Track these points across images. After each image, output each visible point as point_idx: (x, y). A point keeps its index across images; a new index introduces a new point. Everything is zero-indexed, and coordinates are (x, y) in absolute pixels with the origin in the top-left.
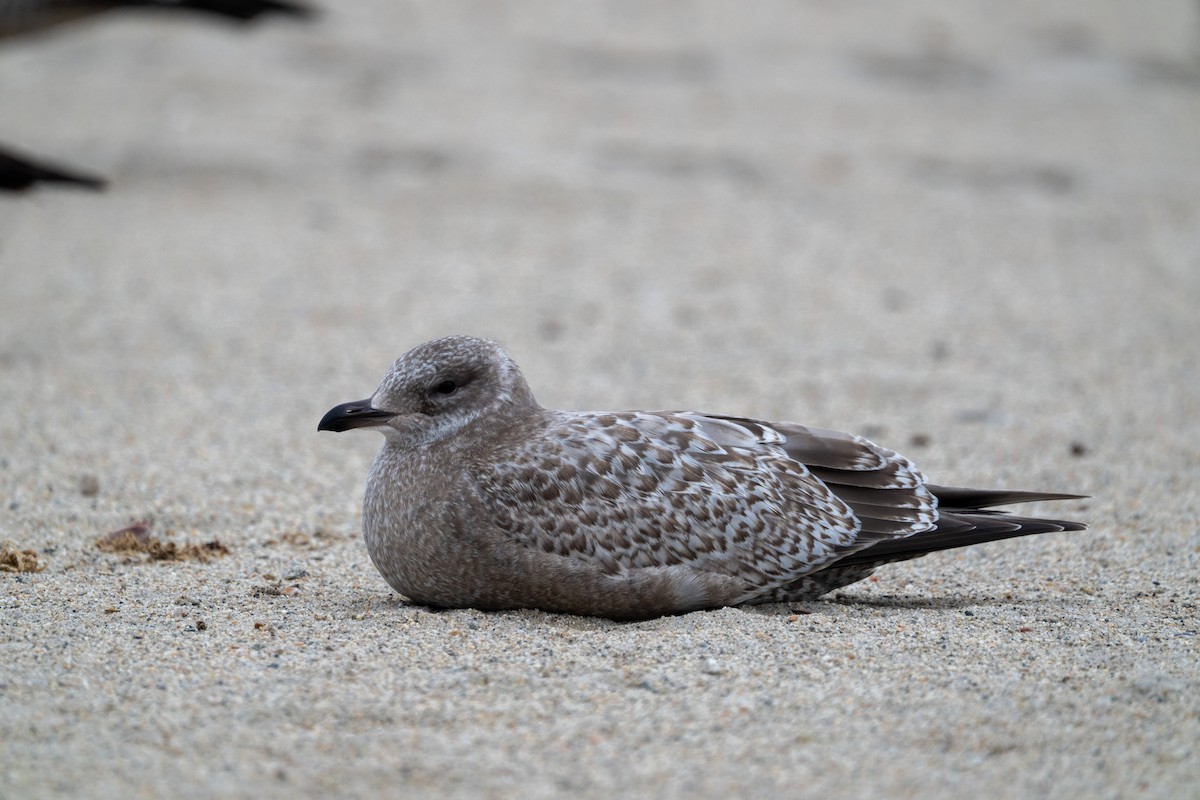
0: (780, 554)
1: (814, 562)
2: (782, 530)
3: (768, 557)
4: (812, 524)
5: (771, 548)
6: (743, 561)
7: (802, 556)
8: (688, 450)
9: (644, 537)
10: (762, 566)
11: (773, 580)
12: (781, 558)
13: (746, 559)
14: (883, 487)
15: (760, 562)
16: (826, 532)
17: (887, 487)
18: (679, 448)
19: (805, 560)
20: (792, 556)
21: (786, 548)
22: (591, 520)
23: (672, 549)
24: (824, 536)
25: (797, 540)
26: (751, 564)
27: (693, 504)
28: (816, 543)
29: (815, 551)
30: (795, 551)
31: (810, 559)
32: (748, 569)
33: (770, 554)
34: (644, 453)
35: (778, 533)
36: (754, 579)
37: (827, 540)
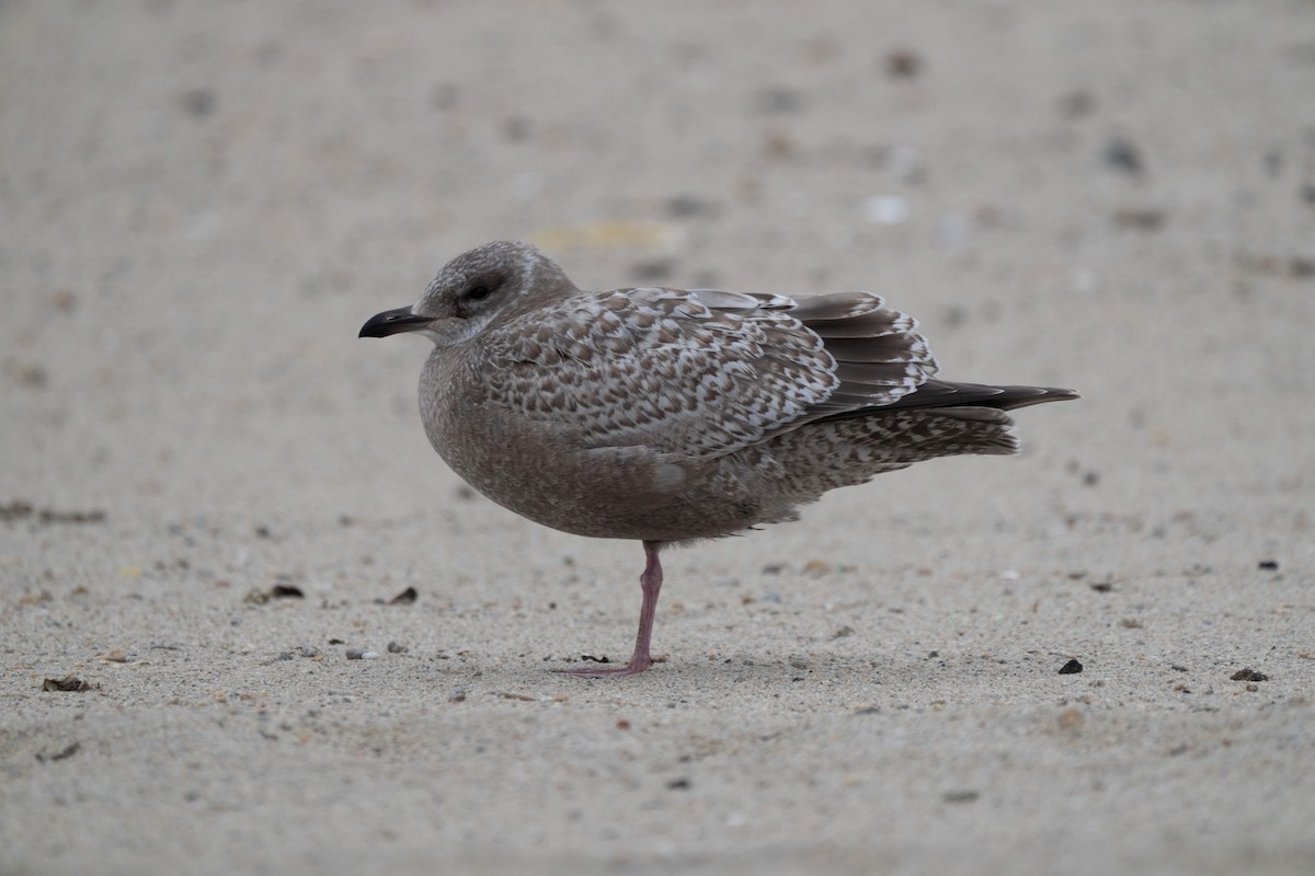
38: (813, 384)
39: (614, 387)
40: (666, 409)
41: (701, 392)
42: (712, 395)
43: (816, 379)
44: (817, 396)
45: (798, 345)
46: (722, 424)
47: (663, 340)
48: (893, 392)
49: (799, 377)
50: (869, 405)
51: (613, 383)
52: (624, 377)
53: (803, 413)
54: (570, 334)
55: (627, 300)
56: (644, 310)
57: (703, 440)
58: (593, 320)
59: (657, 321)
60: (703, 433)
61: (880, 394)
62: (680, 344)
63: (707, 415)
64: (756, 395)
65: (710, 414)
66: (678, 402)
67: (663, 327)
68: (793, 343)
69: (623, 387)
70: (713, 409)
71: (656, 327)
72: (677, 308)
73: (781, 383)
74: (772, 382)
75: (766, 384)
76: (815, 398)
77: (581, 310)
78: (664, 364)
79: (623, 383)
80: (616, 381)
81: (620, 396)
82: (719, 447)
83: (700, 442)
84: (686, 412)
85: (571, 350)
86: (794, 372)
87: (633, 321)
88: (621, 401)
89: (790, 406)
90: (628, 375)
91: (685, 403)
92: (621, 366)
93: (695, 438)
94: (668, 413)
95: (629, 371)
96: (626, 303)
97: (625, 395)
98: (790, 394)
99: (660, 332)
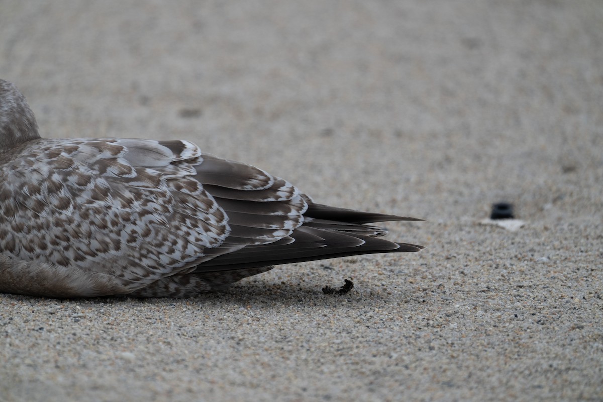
0: (160, 253)
1: (186, 260)
2: (164, 236)
3: (151, 255)
4: (190, 231)
5: (154, 249)
6: (131, 258)
7: (177, 255)
8: (105, 174)
9: (58, 240)
10: (145, 262)
11: (154, 273)
12: (161, 256)
13: (134, 257)
14: (262, 201)
15: (144, 259)
16: (200, 237)
17: (266, 200)
18: (98, 173)
19: (179, 258)
20: (169, 255)
21: (165, 249)
22: (19, 229)
23: (79, 249)
24: (197, 240)
25: (175, 243)
26: (137, 261)
27: (95, 217)
28: (189, 246)
29: (188, 251)
30: (172, 251)
31: (183, 258)
32: (135, 265)
33: (153, 253)
34: (68, 178)
35: (160, 237)
36: (139, 272)
37: (200, 243)
38: (209, 233)
39: (58, 234)
40: (97, 250)
41: (124, 238)
42: (132, 239)
43: (212, 229)
44: (213, 241)
45: (196, 206)
46: (140, 260)
47: (95, 198)
48: (275, 234)
49: (197, 227)
50: (257, 243)
51: (57, 231)
52: (67, 226)
53: (202, 255)
54: (26, 190)
55: (71, 161)
56: (83, 170)
57: (125, 274)
58: (43, 181)
59: (92, 180)
60: (125, 268)
61: (265, 236)
62: (110, 200)
63: (128, 253)
64: (165, 239)
65: (131, 252)
66: (107, 244)
67: (96, 186)
68: (193, 204)
69: (65, 234)
70: (133, 248)
71: (91, 186)
72: (109, 169)
73: (184, 229)
74: (178, 228)
75: (173, 230)
76: (211, 243)
77: (35, 170)
78: (97, 216)
79: (66, 230)
80: (60, 229)
81: (64, 240)
82: (138, 279)
83: (122, 276)
84: (113, 252)
85: (26, 202)
86: (194, 222)
87: (73, 179)
88: (64, 244)
89: (191, 249)
90: (69, 225)
91: (111, 245)
92: (63, 217)
93: (118, 273)
94: (99, 253)
95: (70, 221)
96: (70, 163)
97: (68, 240)
98: (192, 239)
99: (93, 190)
